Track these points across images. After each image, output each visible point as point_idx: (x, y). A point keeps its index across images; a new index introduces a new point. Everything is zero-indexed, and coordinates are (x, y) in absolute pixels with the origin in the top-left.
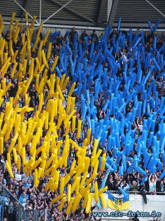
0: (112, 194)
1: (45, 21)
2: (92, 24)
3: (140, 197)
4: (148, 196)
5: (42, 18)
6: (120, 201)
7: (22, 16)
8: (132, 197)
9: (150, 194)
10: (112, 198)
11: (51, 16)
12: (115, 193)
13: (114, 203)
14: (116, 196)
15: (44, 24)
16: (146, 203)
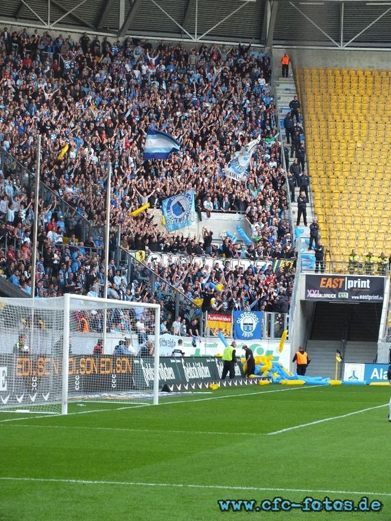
4: (202, 213)
15: (53, 27)
16: (201, 220)
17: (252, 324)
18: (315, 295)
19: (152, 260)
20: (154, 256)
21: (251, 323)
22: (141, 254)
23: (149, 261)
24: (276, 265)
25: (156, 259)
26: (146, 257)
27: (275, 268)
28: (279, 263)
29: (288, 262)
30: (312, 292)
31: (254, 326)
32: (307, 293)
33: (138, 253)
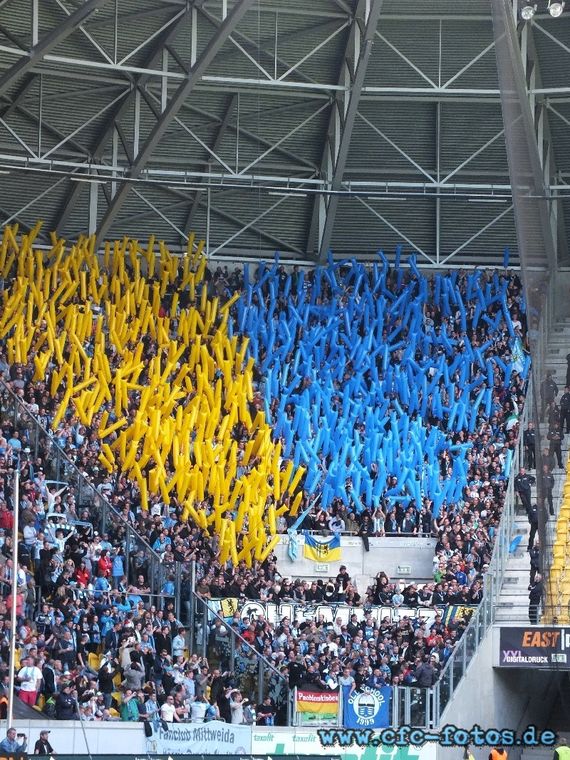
0: (312, 536)
1: (216, 250)
2: (299, 256)
3: (358, 541)
4: (370, 539)
5: (211, 246)
6: (326, 548)
7: (182, 242)
8: (344, 541)
9: (374, 535)
10: (311, 543)
11: (226, 242)
12: (317, 534)
13: (315, 550)
14: (318, 538)
15: (214, 255)
16: (368, 550)
17: (373, 706)
18: (515, 659)
19: (249, 612)
20: (253, 607)
21: (372, 703)
22: (230, 603)
23: (244, 614)
24: (449, 615)
25: (255, 610)
26: (239, 608)
27: (448, 619)
28: (454, 612)
29: (468, 609)
30: (510, 655)
31: (377, 709)
32: (502, 656)
33: (225, 602)
